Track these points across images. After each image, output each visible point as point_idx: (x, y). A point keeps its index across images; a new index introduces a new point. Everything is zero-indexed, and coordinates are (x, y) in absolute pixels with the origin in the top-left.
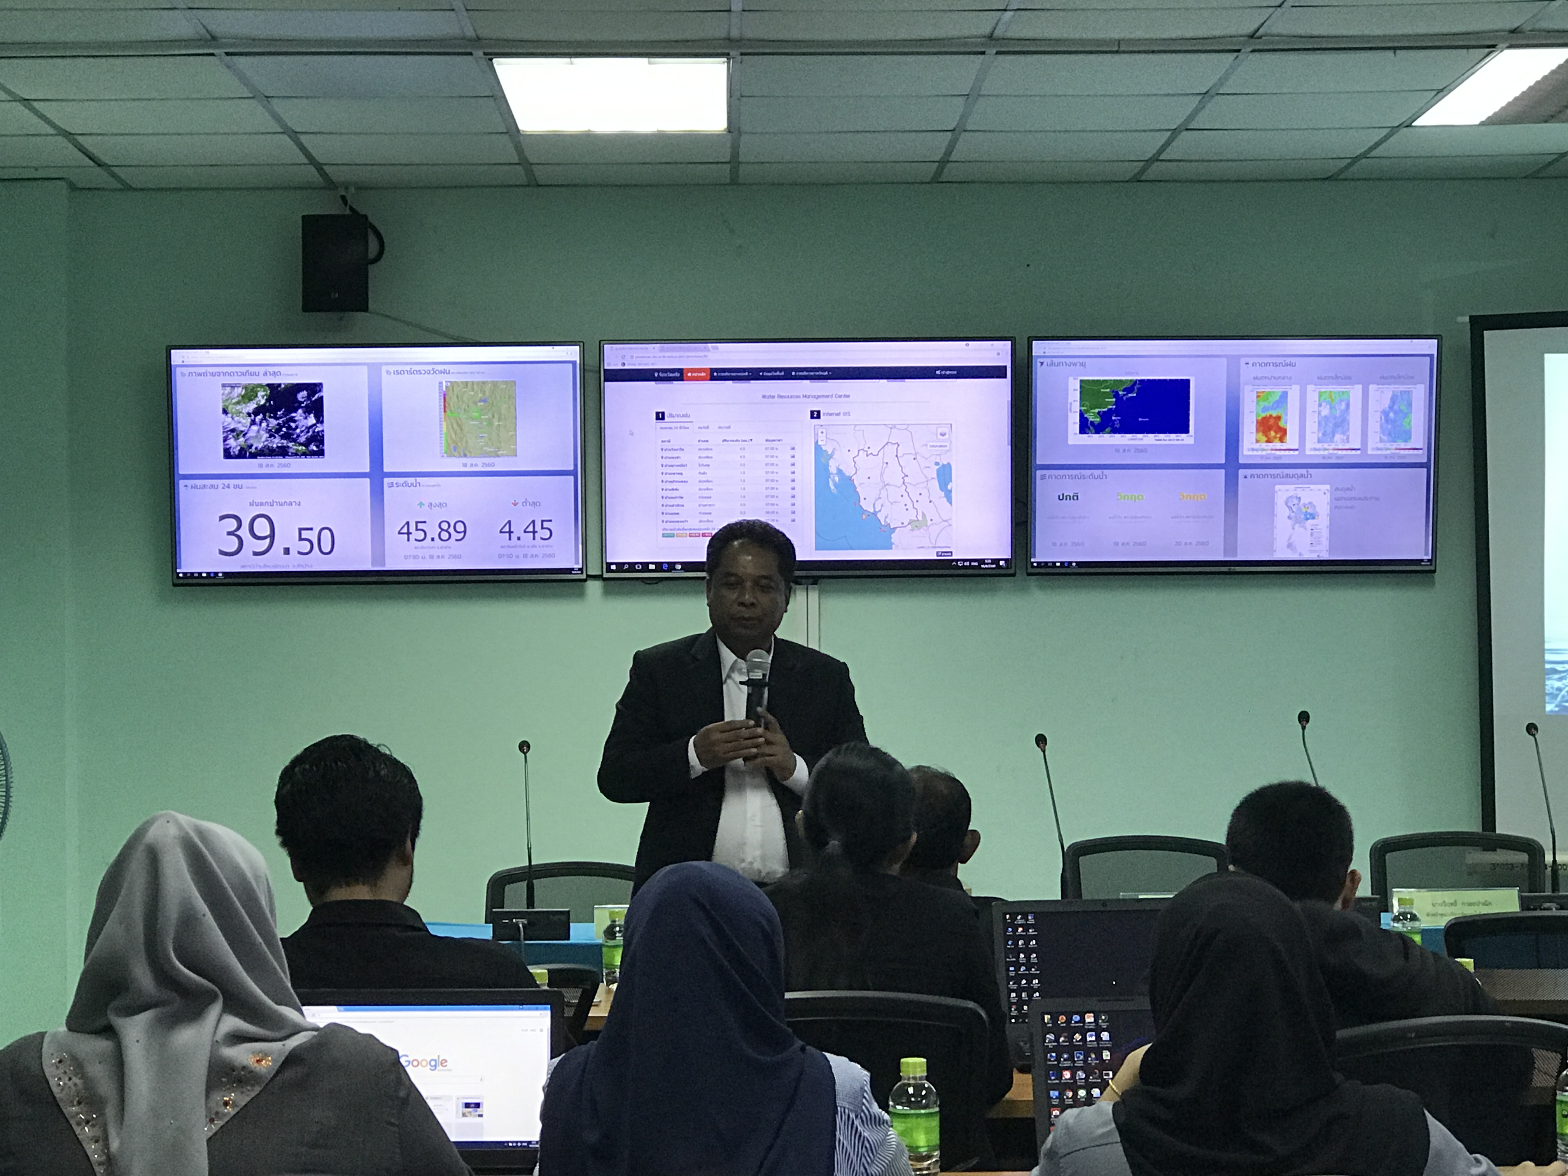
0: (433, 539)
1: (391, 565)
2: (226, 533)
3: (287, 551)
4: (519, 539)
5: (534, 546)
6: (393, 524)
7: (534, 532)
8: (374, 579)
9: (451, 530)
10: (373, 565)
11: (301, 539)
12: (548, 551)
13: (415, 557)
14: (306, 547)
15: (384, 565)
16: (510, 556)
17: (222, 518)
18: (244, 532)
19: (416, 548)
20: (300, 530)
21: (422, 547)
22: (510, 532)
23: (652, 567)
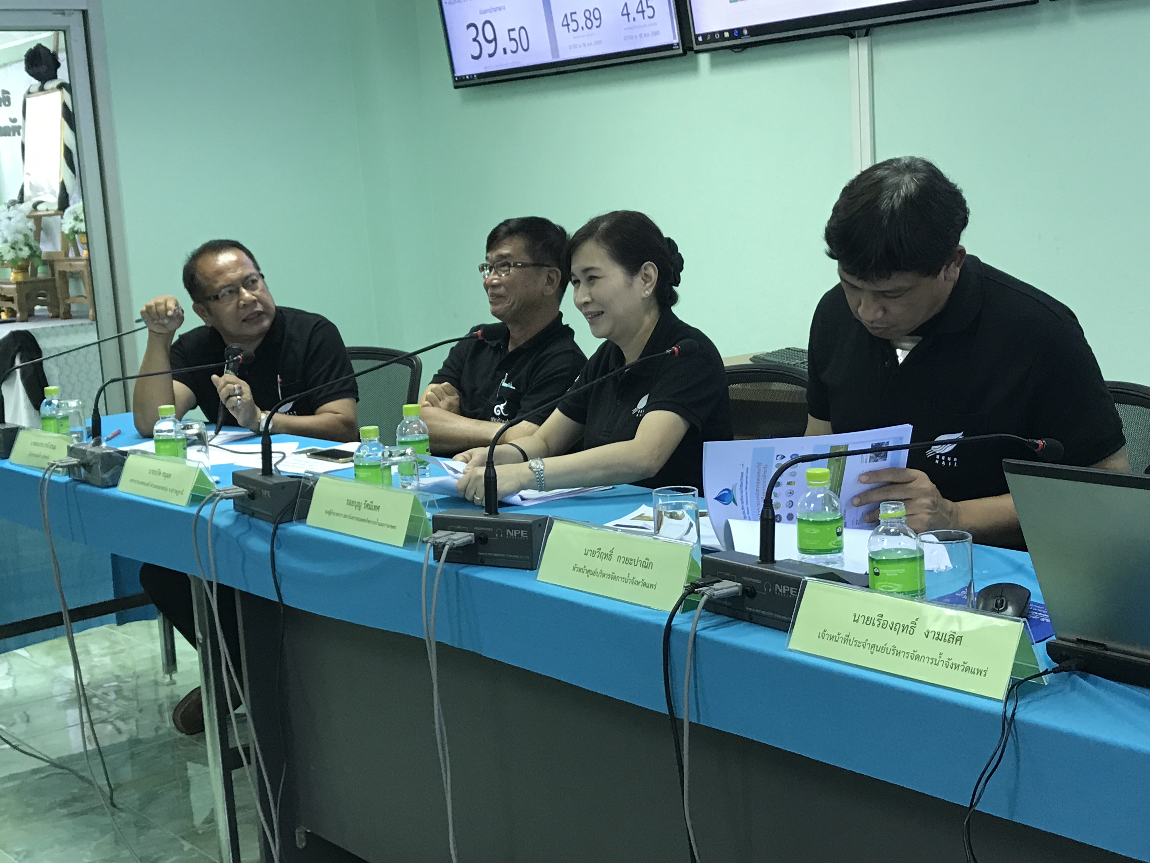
0: (583, 28)
1: (564, 56)
2: (472, 40)
3: (505, 52)
4: (634, 19)
5: (645, 26)
6: (558, 20)
7: (643, 12)
8: (554, 70)
9: (592, 18)
10: (553, 58)
11: (511, 39)
12: (654, 29)
13: (575, 46)
14: (512, 46)
15: (558, 56)
16: (631, 37)
17: (469, 26)
18: (481, 38)
19: (574, 38)
20: (509, 31)
21: (578, 37)
22: (628, 14)
23: (727, 35)
